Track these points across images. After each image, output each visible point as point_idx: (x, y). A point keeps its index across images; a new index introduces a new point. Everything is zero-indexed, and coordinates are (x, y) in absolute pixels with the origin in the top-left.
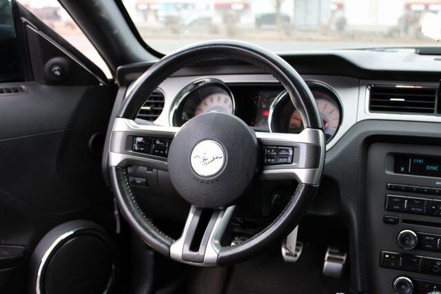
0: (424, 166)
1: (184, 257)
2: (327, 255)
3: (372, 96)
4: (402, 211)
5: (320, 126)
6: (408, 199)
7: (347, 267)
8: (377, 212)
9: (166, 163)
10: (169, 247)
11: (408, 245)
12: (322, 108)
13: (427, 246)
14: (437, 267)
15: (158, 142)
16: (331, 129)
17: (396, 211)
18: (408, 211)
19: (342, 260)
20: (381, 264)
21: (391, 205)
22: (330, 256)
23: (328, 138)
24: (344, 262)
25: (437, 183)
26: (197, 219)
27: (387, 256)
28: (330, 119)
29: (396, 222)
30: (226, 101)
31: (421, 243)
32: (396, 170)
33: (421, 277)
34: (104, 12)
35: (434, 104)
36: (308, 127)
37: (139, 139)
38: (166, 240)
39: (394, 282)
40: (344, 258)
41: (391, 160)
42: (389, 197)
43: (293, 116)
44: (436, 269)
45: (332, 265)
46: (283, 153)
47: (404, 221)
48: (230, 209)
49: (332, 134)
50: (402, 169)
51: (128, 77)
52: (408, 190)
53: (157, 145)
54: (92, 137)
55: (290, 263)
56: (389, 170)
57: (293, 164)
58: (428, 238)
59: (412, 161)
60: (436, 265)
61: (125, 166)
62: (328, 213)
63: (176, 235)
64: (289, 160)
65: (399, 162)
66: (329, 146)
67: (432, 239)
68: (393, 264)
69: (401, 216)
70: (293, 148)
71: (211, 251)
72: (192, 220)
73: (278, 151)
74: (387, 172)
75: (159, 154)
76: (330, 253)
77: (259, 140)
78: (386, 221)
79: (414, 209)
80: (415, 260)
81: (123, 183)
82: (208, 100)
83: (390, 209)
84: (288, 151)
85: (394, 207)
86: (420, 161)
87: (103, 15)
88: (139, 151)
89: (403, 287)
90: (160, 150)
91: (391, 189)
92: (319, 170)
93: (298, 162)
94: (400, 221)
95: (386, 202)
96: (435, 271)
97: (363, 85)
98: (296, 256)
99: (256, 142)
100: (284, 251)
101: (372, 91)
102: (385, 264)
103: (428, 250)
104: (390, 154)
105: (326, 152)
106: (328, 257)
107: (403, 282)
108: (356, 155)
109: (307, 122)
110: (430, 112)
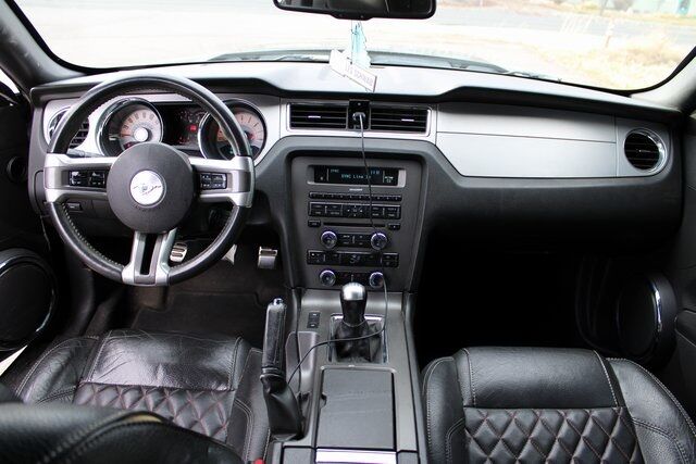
0: (339, 174)
1: (136, 281)
2: (261, 249)
3: (292, 113)
4: (323, 215)
5: (249, 153)
6: (328, 205)
7: (279, 259)
8: (302, 218)
9: (105, 194)
10: (120, 273)
11: (329, 245)
12: (246, 121)
13: (345, 243)
14: (353, 259)
15: (94, 174)
16: (257, 141)
17: (318, 216)
18: (328, 215)
19: (274, 253)
20: (309, 262)
21: (313, 211)
22: (263, 250)
24: (276, 255)
25: (351, 189)
26: (143, 244)
27: (313, 254)
28: (255, 132)
29: (318, 225)
30: (151, 118)
31: (340, 241)
32: (317, 180)
33: (340, 269)
34: (13, 37)
35: (346, 120)
36: (238, 155)
37: (75, 174)
38: (116, 267)
39: (319, 275)
40: (276, 251)
41: (312, 171)
42: (312, 204)
44: (352, 261)
45: (266, 258)
46: (217, 179)
47: (325, 224)
48: (172, 232)
49: (259, 147)
50: (322, 179)
51: (44, 98)
52: (327, 197)
53: (94, 177)
54: (11, 163)
56: (310, 181)
57: (227, 189)
58: (345, 236)
59: (330, 171)
60: (352, 257)
61: (63, 201)
62: (259, 222)
63: (125, 261)
64: (224, 185)
65: (319, 173)
66: (257, 162)
67: (349, 236)
68: (318, 261)
69: (323, 220)
70: (226, 174)
71: (161, 273)
72: (138, 246)
73: (212, 177)
74: (309, 183)
75: (97, 186)
76: (263, 247)
77: (193, 166)
78: (310, 225)
79: (332, 213)
80: (336, 256)
81: (64, 217)
82: (133, 117)
83: (313, 214)
84: (221, 177)
85: (316, 213)
86: (336, 171)
87: (12, 41)
88: (76, 185)
89: (327, 279)
90: (97, 182)
91: (313, 197)
92: (251, 193)
93: (231, 187)
94: (322, 224)
95: (309, 209)
96: (352, 263)
97: (283, 103)
99: (191, 169)
101: (292, 108)
102: (312, 261)
103: (346, 246)
104: (310, 166)
106: (262, 252)
107: (326, 275)
108: (282, 170)
109: (237, 151)
110: (342, 127)
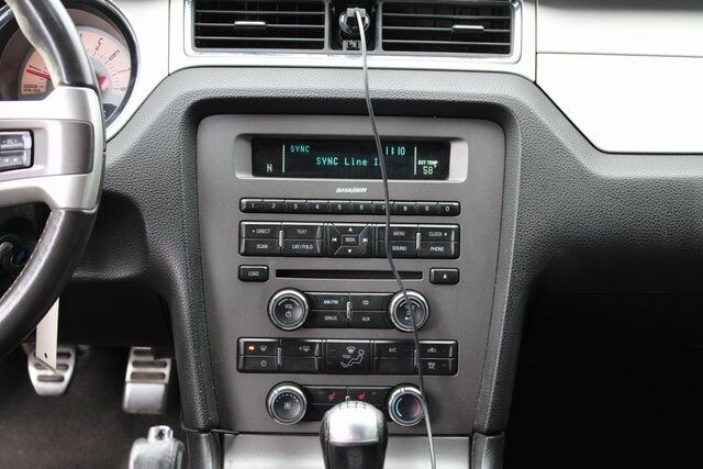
0: (311, 157)
2: (130, 369)
4: (274, 252)
5: (90, 80)
6: (286, 228)
7: (174, 392)
11: (290, 321)
12: (92, 45)
13: (328, 318)
14: (348, 357)
16: (114, 91)
17: (262, 254)
18: (287, 253)
19: (163, 375)
20: (241, 366)
21: (252, 244)
22: (136, 370)
23: (109, 111)
24: (166, 380)
25: (339, 190)
27: (252, 348)
28: (111, 72)
29: (263, 277)
31: (316, 314)
32: (257, 168)
33: (318, 381)
35: (323, 29)
36: (62, 84)
39: (268, 398)
40: (167, 371)
41: (246, 148)
42: (247, 226)
43: (27, 67)
44: (346, 361)
45: (142, 389)
46: (10, 144)
47: (280, 272)
49: (118, 104)
50: (270, 168)
52: (284, 210)
55: (49, 399)
56: (241, 171)
57: (35, 167)
58: (328, 302)
59: (288, 149)
60: (347, 353)
64: (26, 159)
65: (264, 152)
66: (110, 132)
67: (336, 302)
68: (264, 363)
69: (274, 264)
70: (31, 132)
74: (239, 176)
76: (136, 364)
78: (244, 276)
79: (297, 247)
80: (306, 350)
83: (250, 252)
84: (19, 138)
85: (259, 246)
86: (303, 149)
89: (287, 405)
91: (249, 209)
92: (93, 178)
93: (45, 162)
94: (272, 274)
95: (240, 238)
96: (345, 366)
98: (61, 379)
100: (34, 373)
102: (252, 362)
104: (242, 137)
105: (106, 142)
106: (133, 375)
109: (60, 74)
110: (316, 48)
